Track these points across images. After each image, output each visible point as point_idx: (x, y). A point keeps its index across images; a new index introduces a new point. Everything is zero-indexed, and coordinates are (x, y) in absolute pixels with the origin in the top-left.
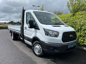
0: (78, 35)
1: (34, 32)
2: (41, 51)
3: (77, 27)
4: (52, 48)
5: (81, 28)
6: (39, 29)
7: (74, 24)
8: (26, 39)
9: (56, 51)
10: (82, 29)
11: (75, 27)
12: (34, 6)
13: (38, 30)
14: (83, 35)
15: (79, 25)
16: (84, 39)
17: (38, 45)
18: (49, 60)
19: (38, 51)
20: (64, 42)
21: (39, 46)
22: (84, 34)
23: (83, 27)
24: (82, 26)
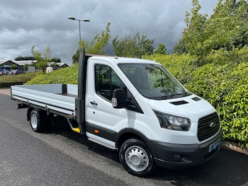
1: (124, 117)
4: (179, 156)
5: (222, 99)
6: (141, 112)
7: (205, 88)
8: (96, 131)
9: (185, 161)
10: (224, 101)
11: (207, 95)
12: (74, 19)
13: (137, 114)
14: (228, 116)
16: (228, 124)
17: (137, 150)
19: (138, 164)
20: (200, 140)
21: (141, 152)
22: (229, 113)
23: (226, 98)
24: (223, 94)
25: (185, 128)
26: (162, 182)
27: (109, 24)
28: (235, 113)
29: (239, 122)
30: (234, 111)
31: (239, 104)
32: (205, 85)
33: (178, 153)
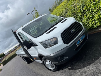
0: (86, 20)
1: (35, 50)
2: (53, 65)
3: (79, 12)
4: (60, 58)
5: (83, 10)
6: (36, 45)
7: (74, 10)
8: (35, 58)
11: (77, 13)
12: (29, 14)
15: (79, 9)
16: (94, 20)
17: (47, 61)
18: (66, 69)
19: (50, 67)
20: (67, 44)
21: (49, 61)
22: (90, 14)
23: (85, 8)
24: (83, 7)
25: (56, 43)
26: (64, 70)
27: (35, 8)
28: (94, 13)
29: (97, 16)
30: (92, 12)
31: (92, 7)
32: (74, 9)
33: (59, 56)
